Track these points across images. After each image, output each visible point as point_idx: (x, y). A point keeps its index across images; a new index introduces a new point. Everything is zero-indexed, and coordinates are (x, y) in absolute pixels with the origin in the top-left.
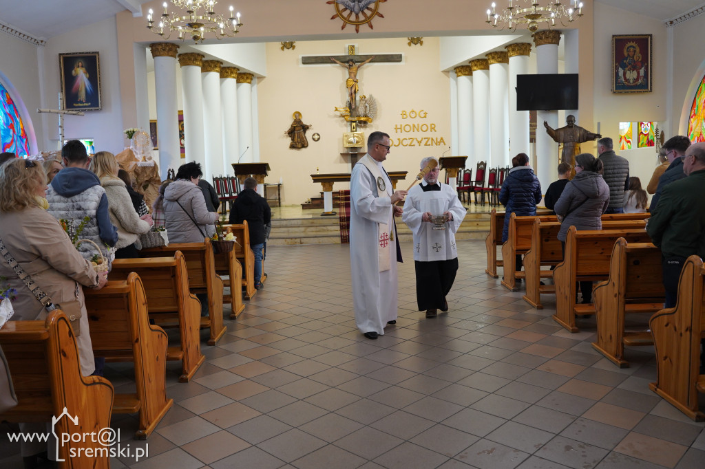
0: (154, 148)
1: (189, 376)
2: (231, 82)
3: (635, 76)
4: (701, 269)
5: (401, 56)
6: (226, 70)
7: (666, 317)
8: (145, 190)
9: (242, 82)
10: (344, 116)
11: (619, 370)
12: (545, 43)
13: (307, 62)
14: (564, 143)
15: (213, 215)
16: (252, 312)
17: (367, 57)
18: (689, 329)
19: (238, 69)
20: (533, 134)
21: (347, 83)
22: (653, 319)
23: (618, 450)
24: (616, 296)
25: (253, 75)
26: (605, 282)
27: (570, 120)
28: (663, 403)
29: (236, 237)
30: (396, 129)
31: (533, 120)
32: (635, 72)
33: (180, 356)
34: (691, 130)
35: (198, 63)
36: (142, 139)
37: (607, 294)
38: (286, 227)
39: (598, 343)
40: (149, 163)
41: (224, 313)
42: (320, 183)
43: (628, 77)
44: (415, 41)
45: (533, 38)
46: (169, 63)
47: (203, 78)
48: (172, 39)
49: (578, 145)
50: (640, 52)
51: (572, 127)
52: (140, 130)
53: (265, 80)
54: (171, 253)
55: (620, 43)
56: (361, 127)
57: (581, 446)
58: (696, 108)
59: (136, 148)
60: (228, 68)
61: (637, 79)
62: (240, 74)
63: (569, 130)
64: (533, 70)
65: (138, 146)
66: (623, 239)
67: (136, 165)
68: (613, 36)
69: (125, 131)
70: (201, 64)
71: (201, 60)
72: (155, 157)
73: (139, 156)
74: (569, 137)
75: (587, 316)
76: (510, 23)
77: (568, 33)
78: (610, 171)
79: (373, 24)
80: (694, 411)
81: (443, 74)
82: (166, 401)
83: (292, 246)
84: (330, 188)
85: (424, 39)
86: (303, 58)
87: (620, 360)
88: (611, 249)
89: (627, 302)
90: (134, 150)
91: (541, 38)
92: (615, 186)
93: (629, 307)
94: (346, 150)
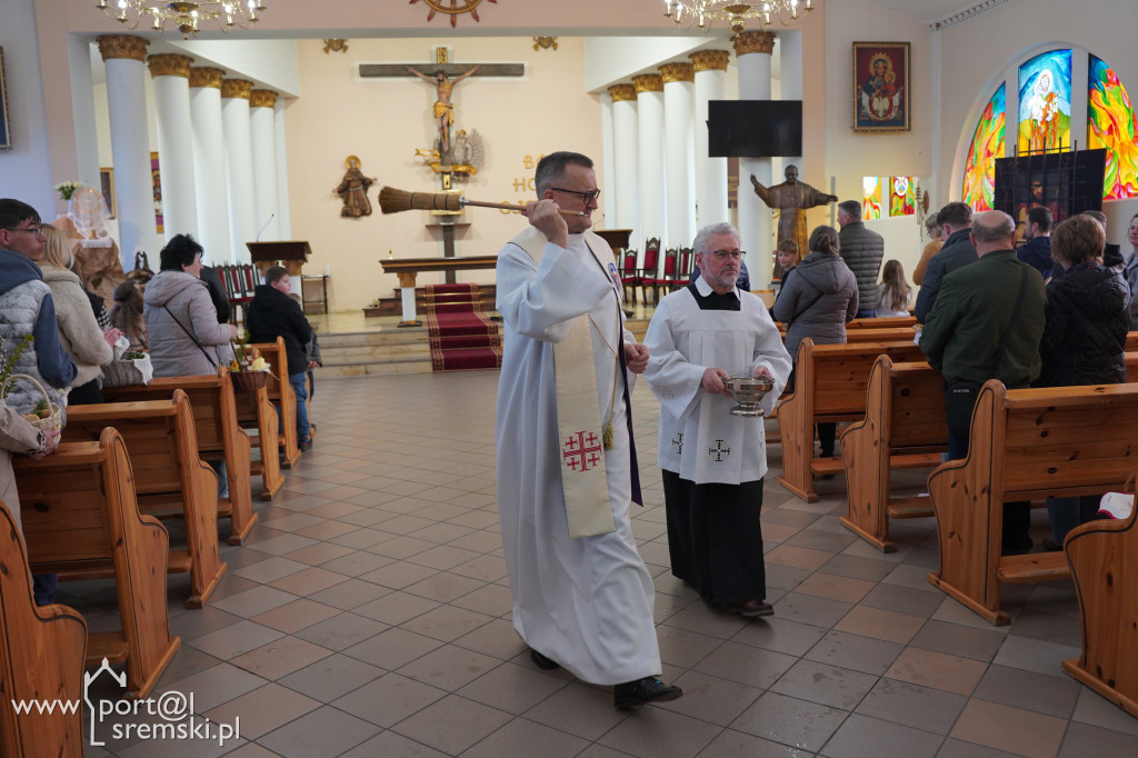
0: (109, 216)
1: (203, 598)
2: (240, 104)
3: (887, 107)
4: (1005, 400)
5: (522, 67)
6: (231, 85)
7: (952, 472)
8: (95, 288)
9: (258, 106)
10: (430, 164)
11: (882, 557)
12: (752, 51)
13: (368, 73)
14: (782, 208)
15: (227, 330)
16: (295, 488)
17: (467, 67)
18: (987, 490)
19: (252, 84)
20: (733, 194)
21: (435, 111)
22: (935, 475)
23: (890, 674)
24: (876, 444)
25: (277, 94)
26: (859, 424)
27: (790, 172)
28: (948, 602)
29: (269, 365)
30: (516, 185)
31: (733, 172)
32: (886, 100)
33: (188, 564)
34: (968, 190)
35: (184, 71)
36: (88, 201)
37: (863, 443)
38: (341, 346)
39: (849, 517)
40: (102, 241)
41: (252, 491)
42: (395, 275)
43: (875, 108)
44: (546, 42)
45: (733, 43)
46: (132, 69)
47: (192, 97)
48: (141, 30)
49: (803, 212)
50: (894, 70)
51: (793, 183)
52: (85, 185)
53: (297, 102)
54: (166, 393)
55: (864, 54)
56: (459, 181)
57: (837, 673)
58: (974, 157)
59: (78, 216)
60: (235, 81)
61: (889, 111)
62: (255, 91)
63: (789, 189)
64: (732, 94)
65: (82, 213)
66: (885, 356)
67: (79, 245)
68: (854, 43)
69: (57, 187)
70: (188, 73)
71: (188, 67)
72: (112, 232)
73: (84, 230)
74: (791, 199)
75: (828, 476)
76: (702, 18)
77: (786, 36)
78: (857, 253)
79: (479, 13)
80: (993, 610)
81: (589, 97)
82: (170, 641)
83: (351, 379)
84: (411, 283)
85: (559, 40)
86: (361, 66)
87: (883, 541)
88: (868, 373)
89: (893, 454)
90: (74, 220)
91: (744, 43)
92: (863, 276)
93: (897, 461)
94: (435, 219)
